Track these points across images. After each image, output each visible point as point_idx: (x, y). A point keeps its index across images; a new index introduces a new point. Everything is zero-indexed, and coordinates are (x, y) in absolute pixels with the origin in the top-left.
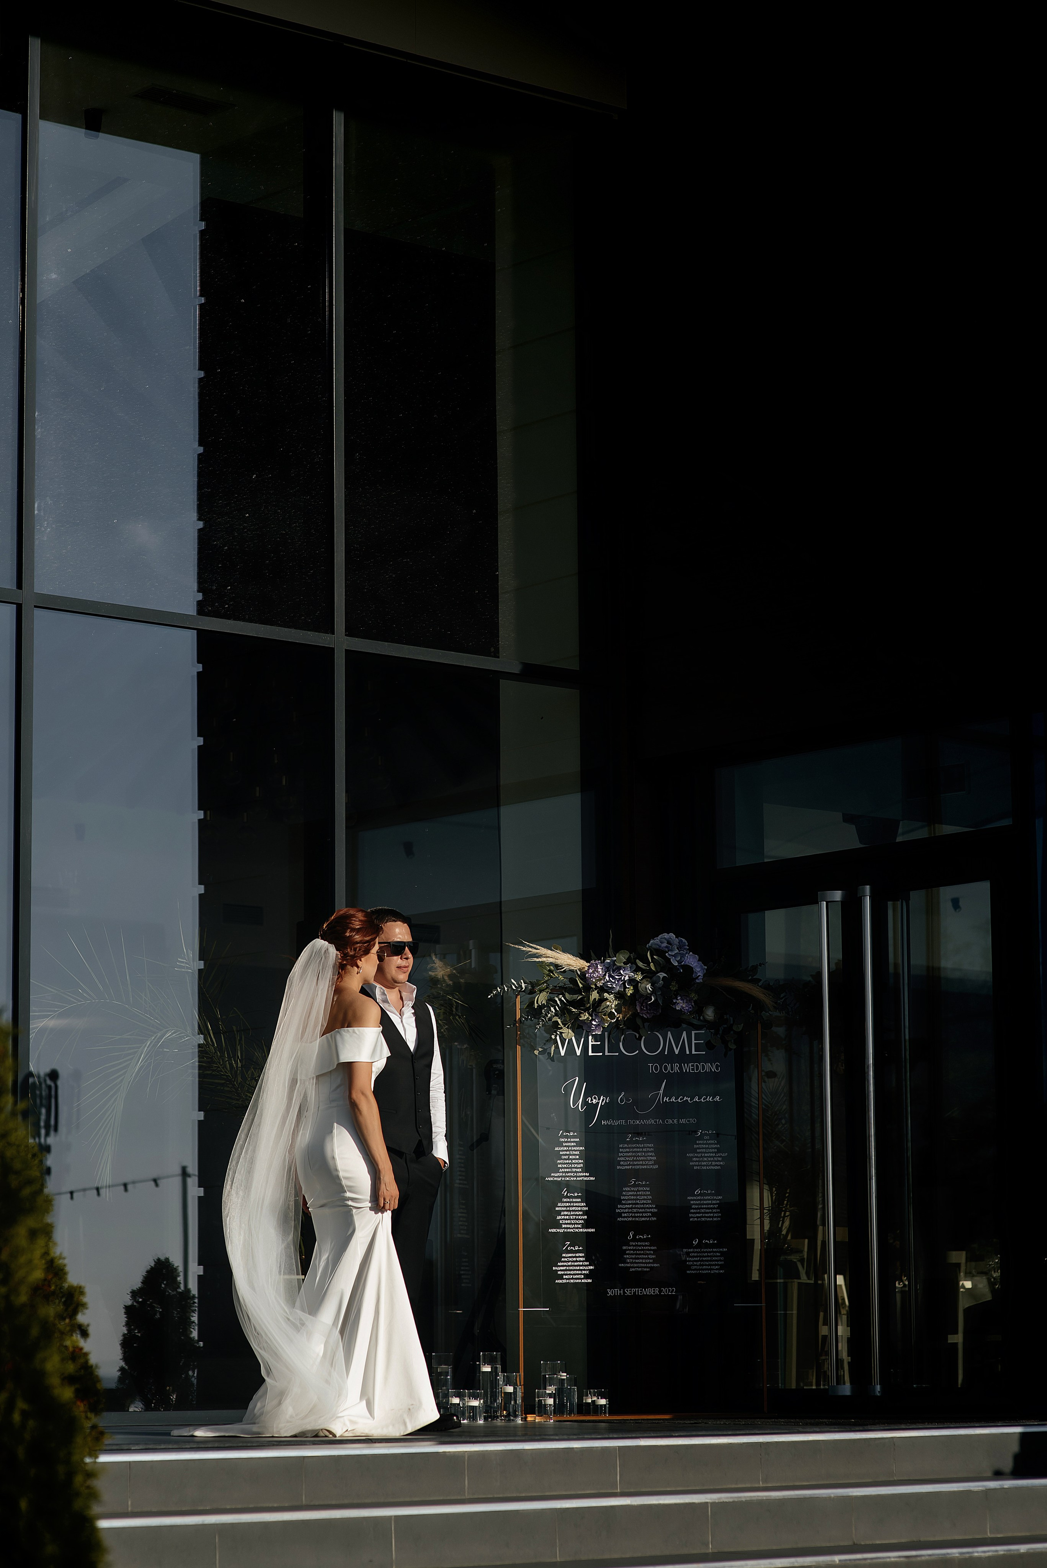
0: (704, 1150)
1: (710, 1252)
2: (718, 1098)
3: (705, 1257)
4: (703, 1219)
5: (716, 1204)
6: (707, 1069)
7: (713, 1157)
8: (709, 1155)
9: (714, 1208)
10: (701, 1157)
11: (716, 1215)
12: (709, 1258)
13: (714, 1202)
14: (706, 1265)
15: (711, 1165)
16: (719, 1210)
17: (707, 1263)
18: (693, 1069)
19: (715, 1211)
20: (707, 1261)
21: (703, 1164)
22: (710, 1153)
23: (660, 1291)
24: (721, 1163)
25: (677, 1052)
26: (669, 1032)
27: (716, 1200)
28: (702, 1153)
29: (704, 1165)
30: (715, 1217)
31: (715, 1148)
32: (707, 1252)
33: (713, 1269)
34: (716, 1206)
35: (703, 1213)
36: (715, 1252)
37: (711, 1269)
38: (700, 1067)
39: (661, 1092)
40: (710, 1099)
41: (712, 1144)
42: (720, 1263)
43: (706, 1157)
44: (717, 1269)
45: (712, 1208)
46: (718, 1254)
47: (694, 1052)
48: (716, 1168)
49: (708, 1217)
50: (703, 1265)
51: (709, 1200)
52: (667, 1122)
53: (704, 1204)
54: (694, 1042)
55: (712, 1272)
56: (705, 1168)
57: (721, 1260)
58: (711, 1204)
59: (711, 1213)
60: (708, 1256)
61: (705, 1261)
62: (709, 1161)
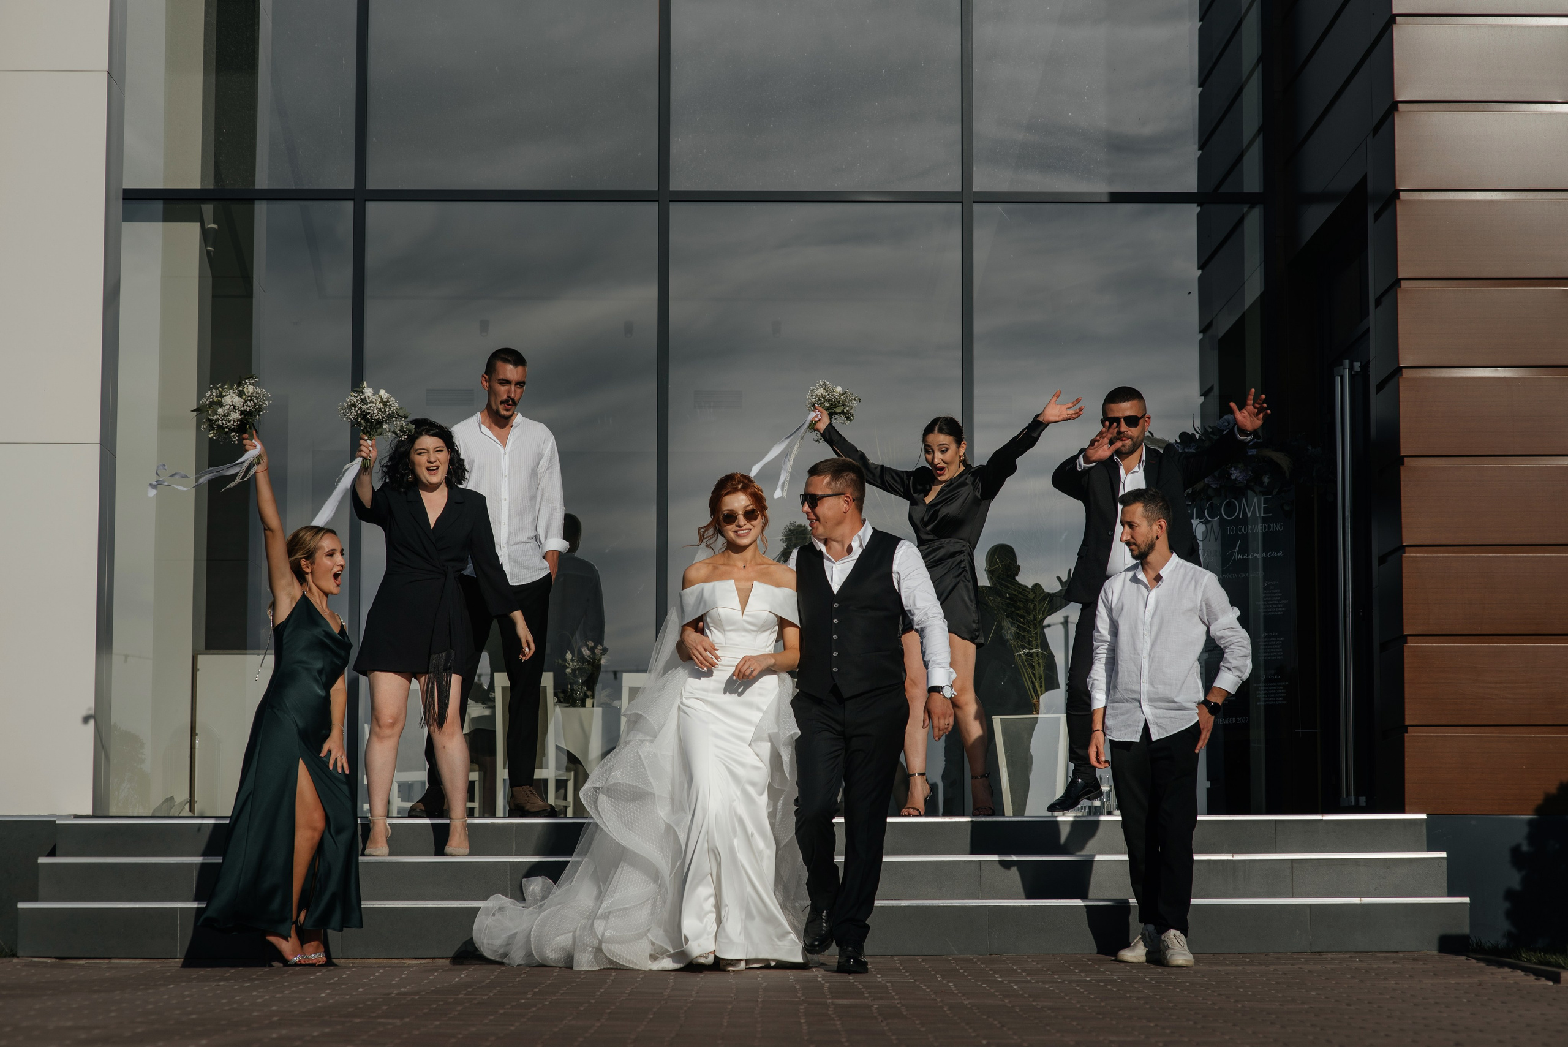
0: (1270, 599)
1: (1274, 686)
2: (1281, 553)
3: (1271, 690)
4: (1269, 658)
5: (1279, 644)
6: (1272, 529)
7: (1277, 604)
8: (1274, 602)
9: (1278, 648)
10: (1268, 604)
11: (1279, 654)
12: (1274, 691)
13: (1278, 643)
14: (1272, 697)
15: (1275, 611)
16: (1281, 650)
17: (1273, 695)
18: (1262, 530)
19: (1278, 650)
20: (1273, 693)
21: (1269, 610)
22: (1274, 600)
23: (1237, 720)
24: (1283, 609)
25: (1249, 515)
26: (1244, 499)
27: (1279, 641)
28: (1268, 601)
29: (1269, 612)
30: (1279, 656)
31: (1278, 596)
32: (1272, 686)
33: (1277, 701)
34: (1279, 646)
35: (1269, 653)
36: (1280, 686)
37: (1276, 701)
38: (1267, 527)
39: (1237, 550)
40: (1274, 554)
41: (1276, 593)
42: (1282, 695)
43: (1270, 604)
44: (1280, 701)
45: (1276, 648)
46: (1281, 687)
47: (1262, 515)
48: (1279, 613)
49: (1272, 656)
50: (1270, 697)
51: (1274, 641)
52: (1241, 575)
53: (1269, 645)
54: (1263, 506)
55: (1277, 703)
56: (1270, 614)
57: (1283, 693)
58: (1276, 644)
59: (1275, 652)
60: (1273, 690)
61: (1272, 693)
62: (1274, 608)
